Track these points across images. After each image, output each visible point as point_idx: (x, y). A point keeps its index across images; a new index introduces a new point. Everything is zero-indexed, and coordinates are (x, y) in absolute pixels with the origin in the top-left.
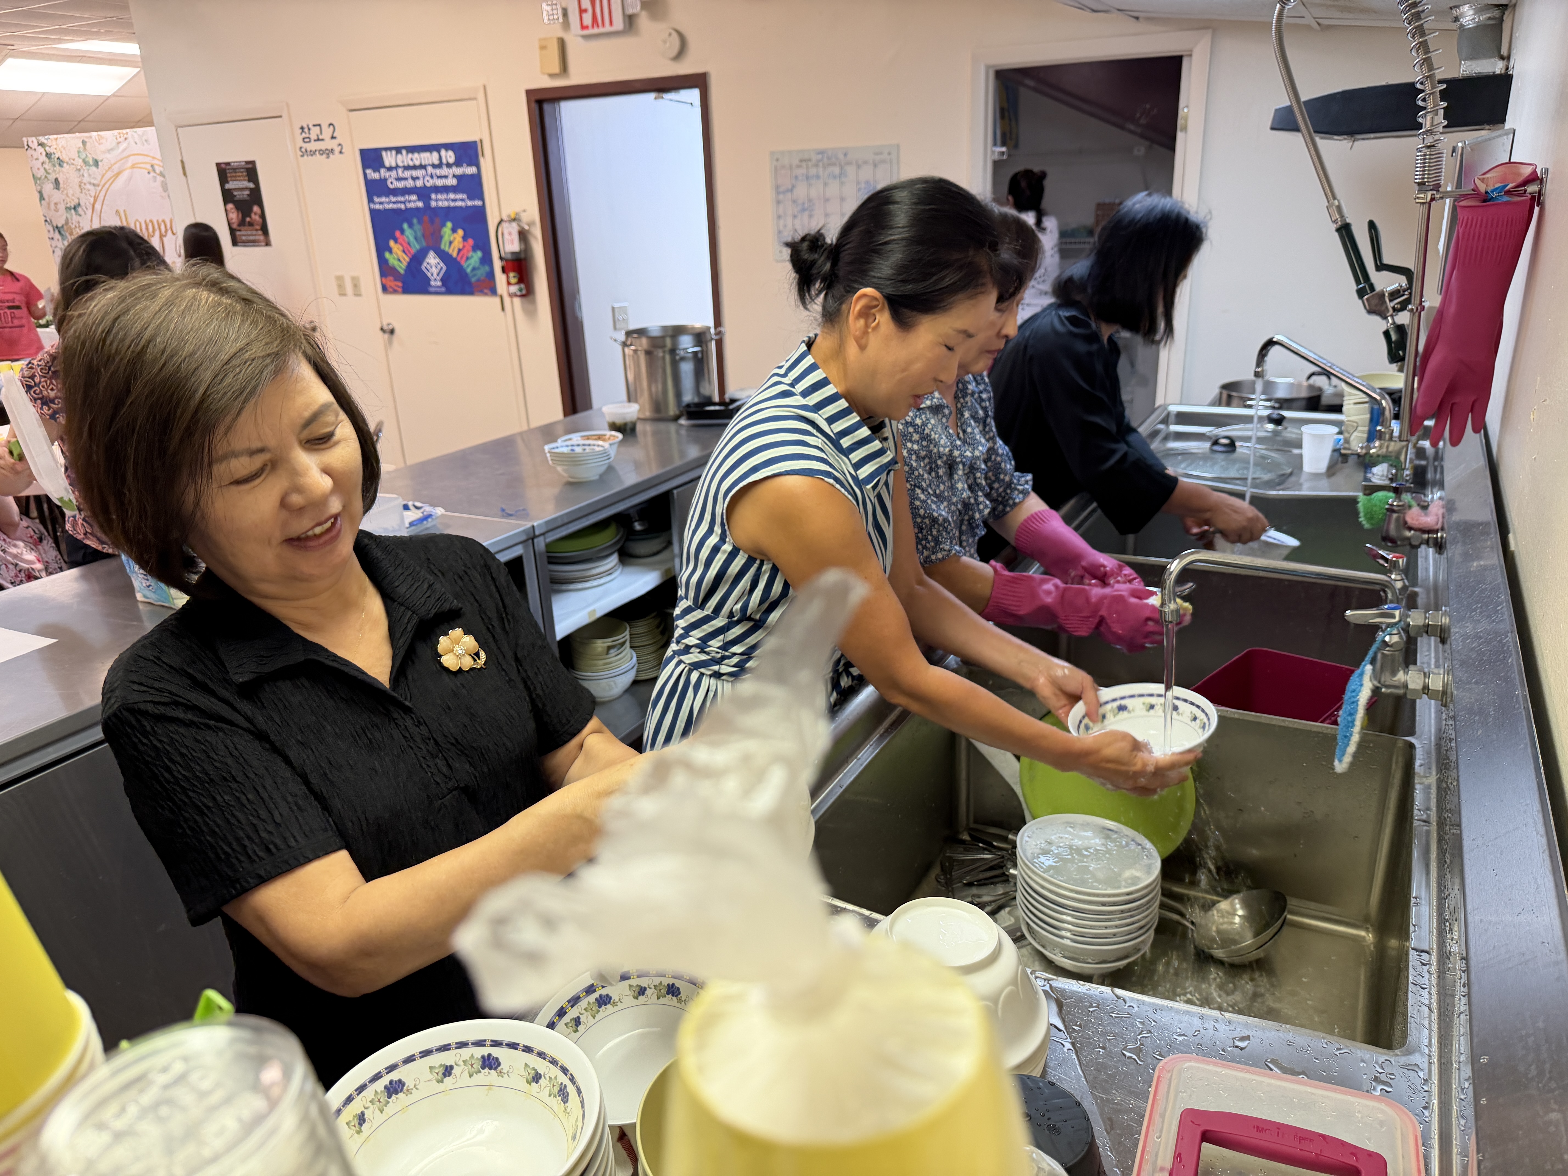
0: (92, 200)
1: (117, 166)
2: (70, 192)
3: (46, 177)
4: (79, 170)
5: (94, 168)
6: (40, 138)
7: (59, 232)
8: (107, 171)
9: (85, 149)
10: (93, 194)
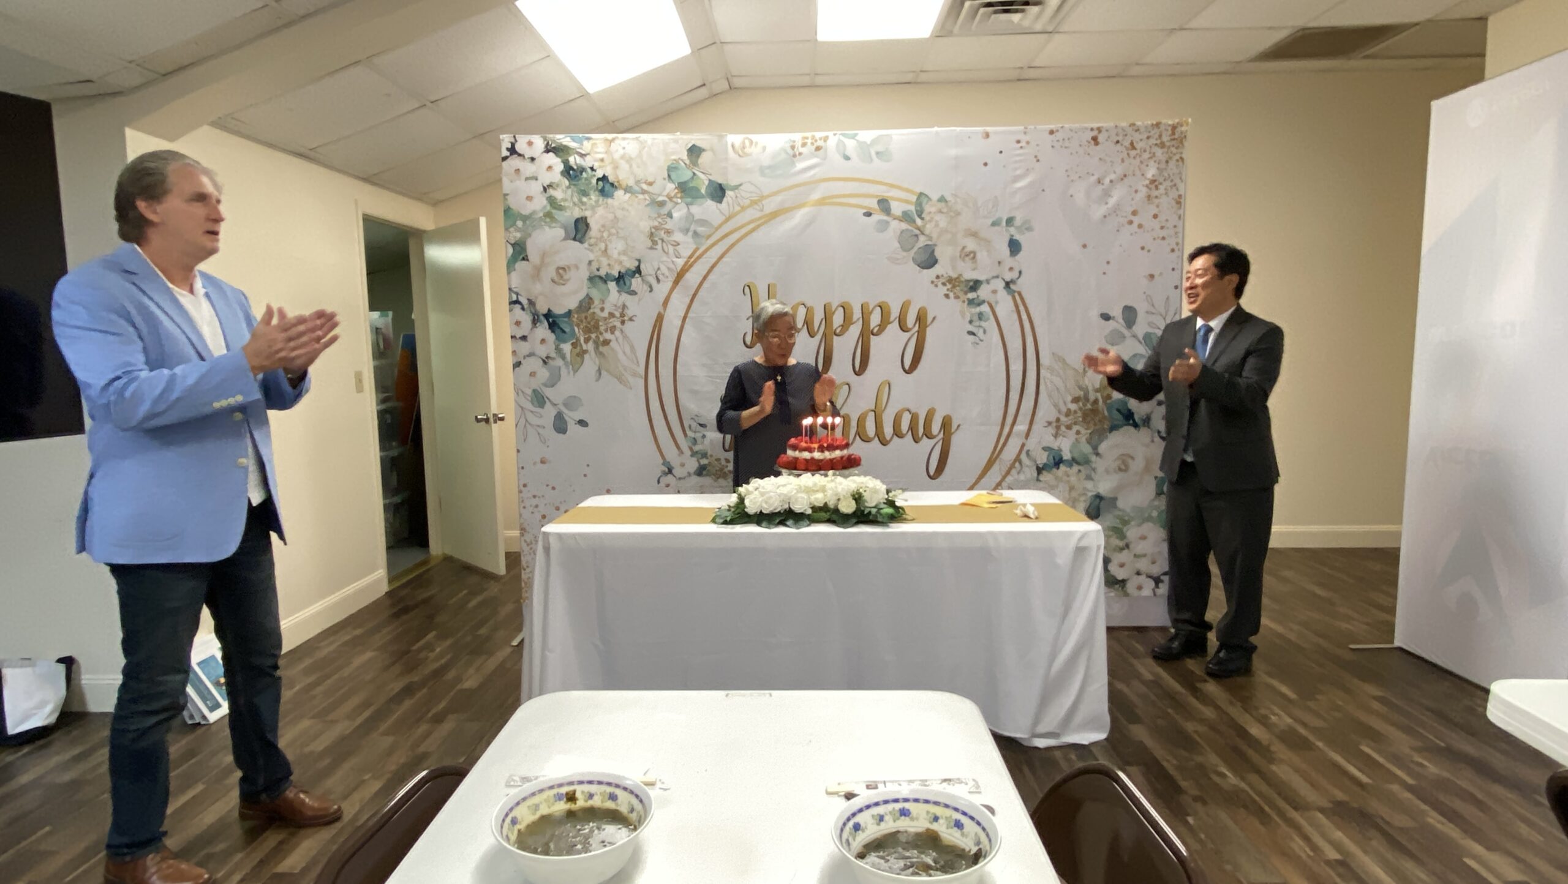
0: (680, 262)
1: (779, 198)
2: (616, 247)
3: (548, 215)
4: (662, 204)
5: (710, 204)
6: (558, 136)
7: (553, 326)
8: (743, 209)
9: (694, 163)
10: (686, 252)
